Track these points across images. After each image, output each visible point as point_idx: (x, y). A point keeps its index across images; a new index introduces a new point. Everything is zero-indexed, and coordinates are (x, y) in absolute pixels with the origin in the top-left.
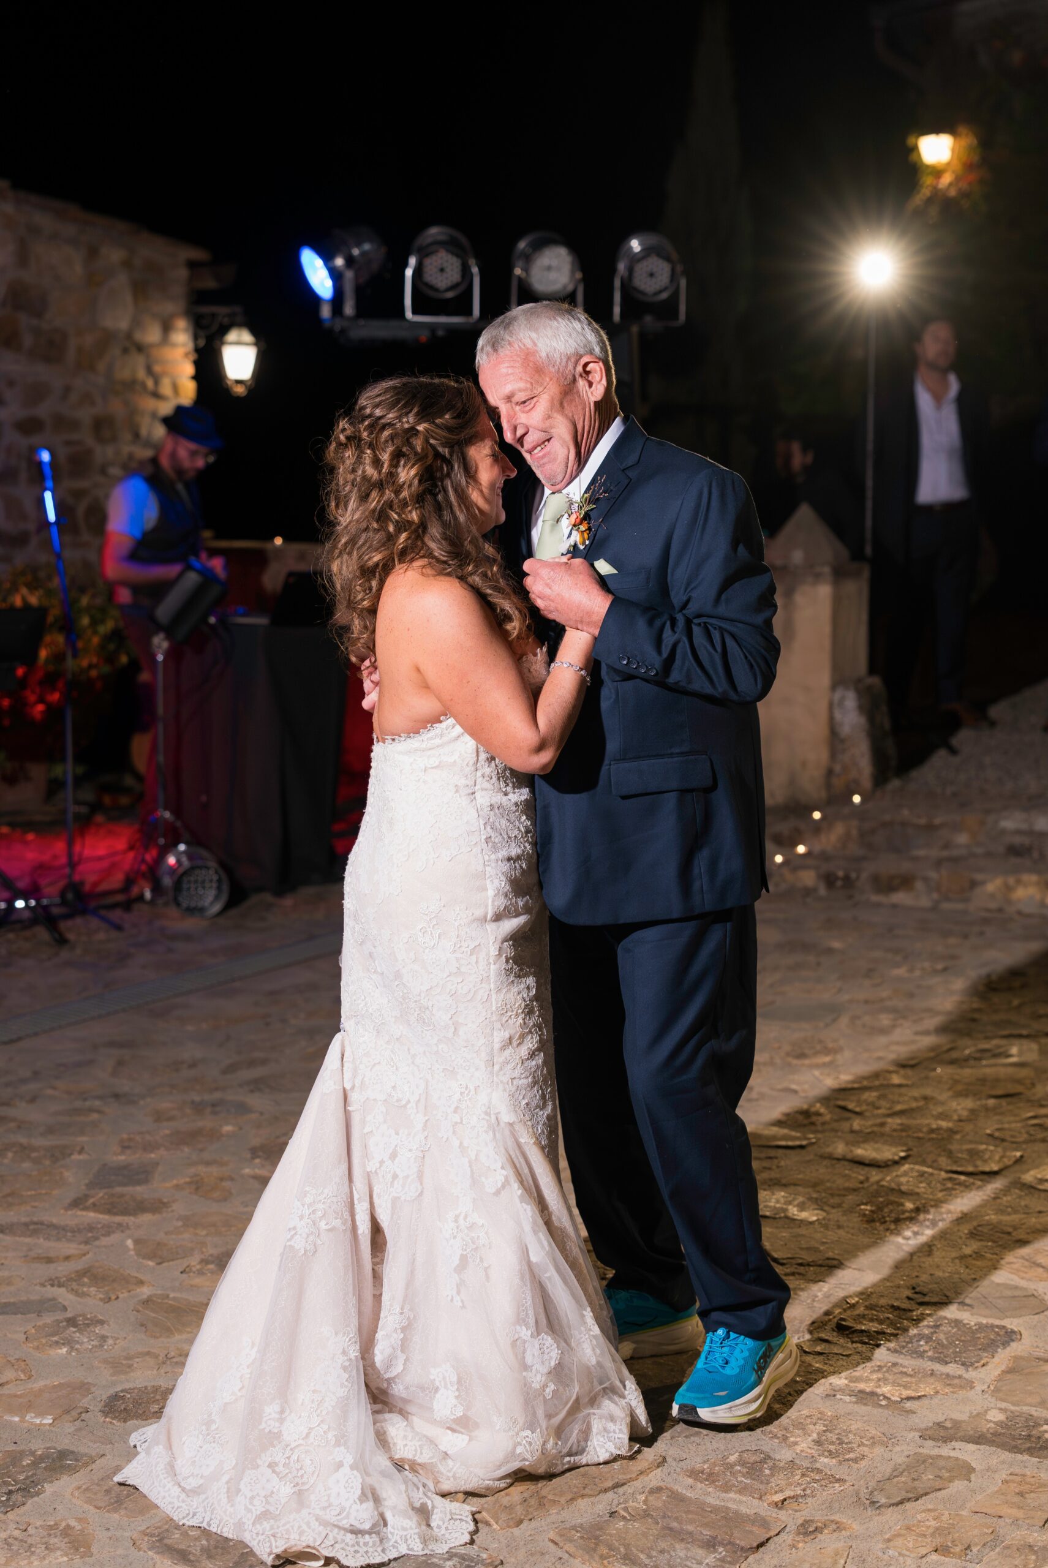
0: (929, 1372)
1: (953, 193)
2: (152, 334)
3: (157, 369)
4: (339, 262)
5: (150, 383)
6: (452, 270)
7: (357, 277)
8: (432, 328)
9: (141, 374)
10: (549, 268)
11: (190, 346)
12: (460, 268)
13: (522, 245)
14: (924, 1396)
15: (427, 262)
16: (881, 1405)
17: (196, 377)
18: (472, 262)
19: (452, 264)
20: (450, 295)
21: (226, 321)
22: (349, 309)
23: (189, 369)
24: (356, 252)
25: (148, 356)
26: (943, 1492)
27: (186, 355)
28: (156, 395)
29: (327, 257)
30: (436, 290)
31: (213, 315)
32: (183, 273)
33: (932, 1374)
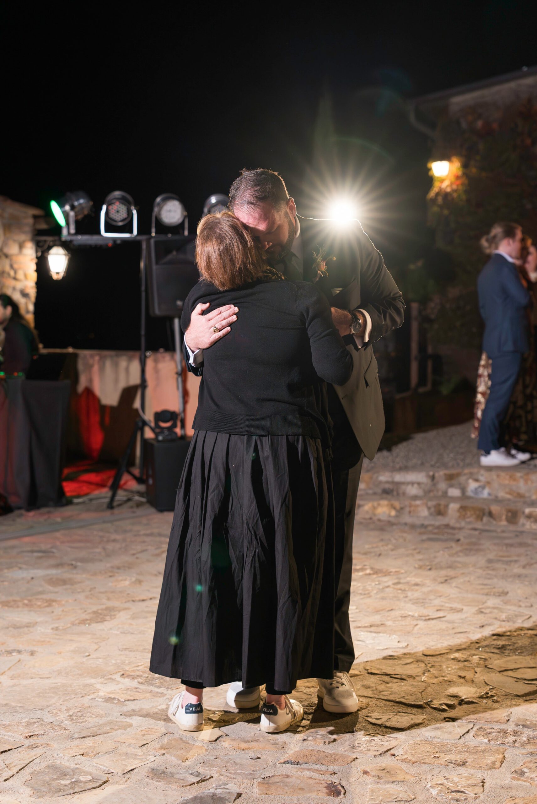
0: (150, 691)
1: (449, 190)
2: (13, 249)
3: (15, 266)
4: (67, 208)
5: (12, 273)
6: (123, 212)
7: (76, 216)
8: (114, 240)
9: (7, 268)
10: (170, 211)
11: (34, 255)
12: (126, 210)
13: (158, 199)
14: (136, 699)
15: (110, 207)
16: (114, 703)
17: (37, 271)
18: (133, 208)
19: (122, 209)
20: (120, 224)
21: (51, 244)
22: (73, 231)
23: (34, 267)
24: (76, 203)
25: (11, 260)
26: (109, 734)
27: (32, 260)
28: (15, 279)
29: (61, 205)
30: (116, 221)
31: (45, 241)
32: (30, 221)
33: (150, 692)
